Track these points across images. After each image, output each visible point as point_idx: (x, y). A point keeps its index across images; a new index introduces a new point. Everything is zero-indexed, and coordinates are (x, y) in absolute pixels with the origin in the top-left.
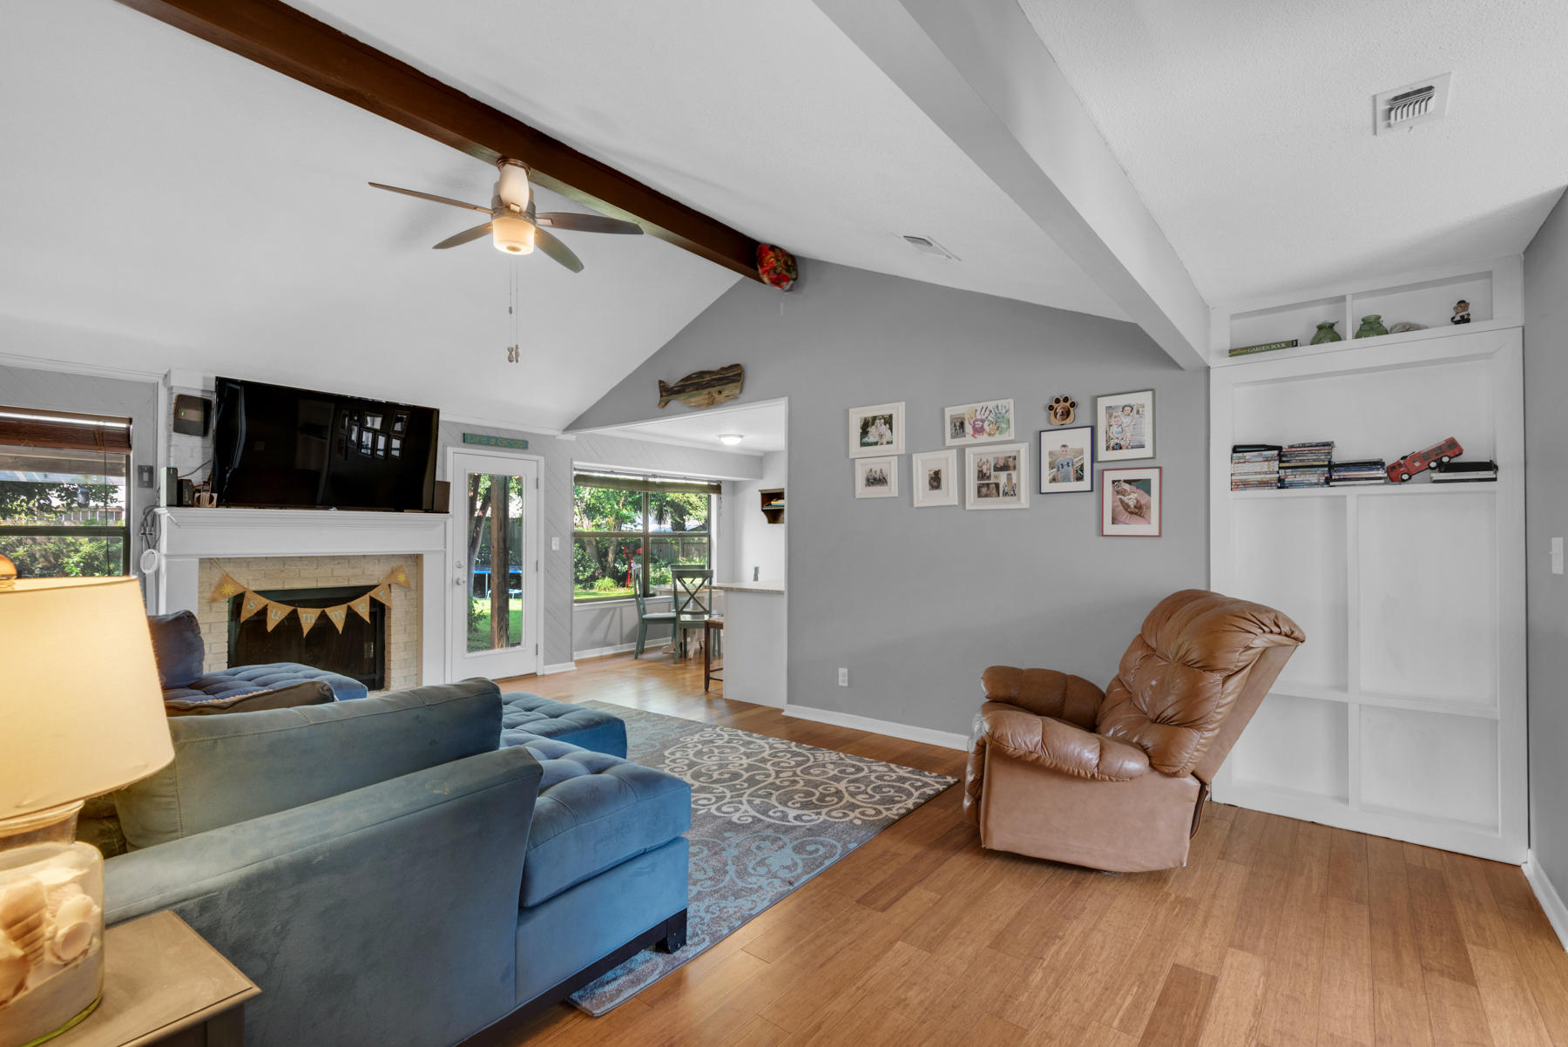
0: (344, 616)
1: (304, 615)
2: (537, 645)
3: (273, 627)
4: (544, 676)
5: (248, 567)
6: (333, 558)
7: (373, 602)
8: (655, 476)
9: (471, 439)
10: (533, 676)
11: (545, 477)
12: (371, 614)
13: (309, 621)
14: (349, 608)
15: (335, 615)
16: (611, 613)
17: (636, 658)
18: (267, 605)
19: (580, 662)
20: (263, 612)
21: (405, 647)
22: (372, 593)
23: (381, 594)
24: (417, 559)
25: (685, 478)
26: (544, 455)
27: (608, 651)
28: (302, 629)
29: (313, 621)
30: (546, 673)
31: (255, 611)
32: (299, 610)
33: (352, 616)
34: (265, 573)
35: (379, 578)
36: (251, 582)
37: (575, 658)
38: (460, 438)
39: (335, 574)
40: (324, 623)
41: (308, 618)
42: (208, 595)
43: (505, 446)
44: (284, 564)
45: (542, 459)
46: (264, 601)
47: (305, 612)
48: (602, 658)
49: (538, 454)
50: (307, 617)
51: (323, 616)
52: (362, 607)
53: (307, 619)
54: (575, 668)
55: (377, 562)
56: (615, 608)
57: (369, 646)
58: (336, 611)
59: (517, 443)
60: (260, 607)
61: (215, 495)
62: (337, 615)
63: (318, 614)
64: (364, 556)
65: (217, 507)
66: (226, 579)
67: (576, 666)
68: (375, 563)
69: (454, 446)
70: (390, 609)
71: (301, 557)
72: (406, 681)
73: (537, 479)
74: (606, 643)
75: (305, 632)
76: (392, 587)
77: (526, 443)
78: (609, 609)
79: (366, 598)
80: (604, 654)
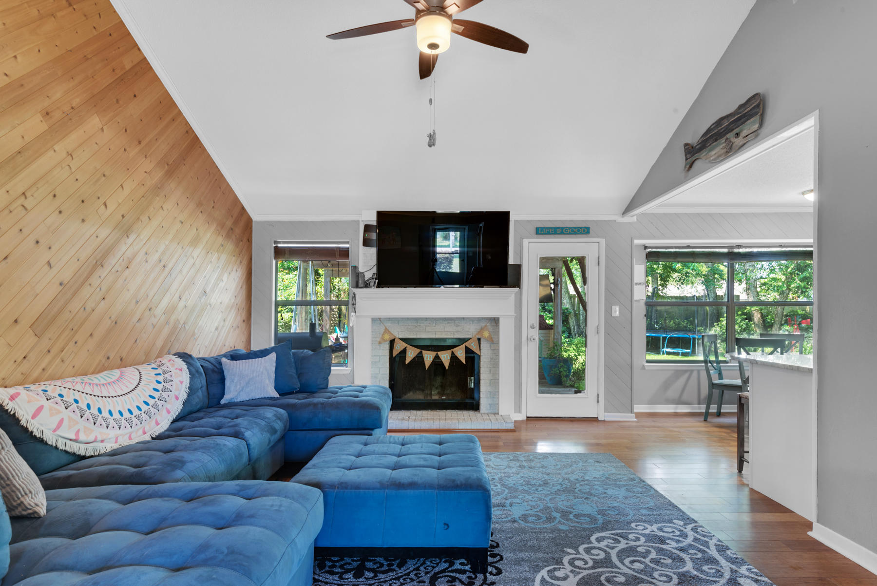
0: (449, 358)
1: (426, 355)
2: (598, 394)
3: (409, 361)
4: (604, 421)
5: (399, 324)
6: (445, 319)
7: (468, 351)
8: (739, 246)
9: (543, 231)
10: (595, 420)
11: (606, 256)
12: (466, 358)
13: (429, 359)
14: (453, 353)
15: (444, 357)
16: (687, 375)
17: (705, 420)
18: (406, 348)
19: (638, 415)
20: (404, 351)
21: (490, 383)
22: (467, 344)
23: (472, 344)
24: (495, 321)
25: (781, 246)
26: (605, 238)
27: (683, 409)
28: (425, 364)
29: (432, 360)
30: (607, 419)
31: (400, 351)
32: (423, 352)
33: (454, 358)
34: (407, 328)
35: (473, 333)
36: (400, 333)
37: (635, 411)
38: (534, 231)
39: (446, 330)
40: (437, 362)
41: (429, 357)
42: (379, 340)
43: (570, 234)
44: (417, 323)
45: (603, 241)
46: (405, 345)
47: (426, 353)
48: (676, 415)
49: (598, 237)
50: (427, 356)
51: (437, 357)
52: (461, 354)
53: (427, 358)
54: (635, 420)
55: (471, 322)
56: (692, 371)
57: (471, 380)
58: (445, 354)
59: (581, 230)
60: (402, 348)
61: (377, 281)
62: (445, 357)
63: (434, 355)
64: (464, 318)
65: (377, 288)
66: (387, 331)
67: (636, 418)
68: (470, 323)
69: (527, 238)
70: (479, 356)
71: (427, 318)
72: (490, 408)
73: (599, 258)
74: (679, 402)
75: (427, 366)
76: (482, 340)
77: (588, 229)
78: (686, 371)
79: (463, 346)
80: (679, 411)
